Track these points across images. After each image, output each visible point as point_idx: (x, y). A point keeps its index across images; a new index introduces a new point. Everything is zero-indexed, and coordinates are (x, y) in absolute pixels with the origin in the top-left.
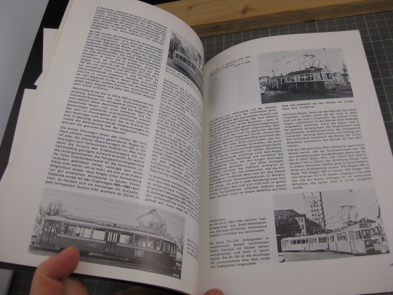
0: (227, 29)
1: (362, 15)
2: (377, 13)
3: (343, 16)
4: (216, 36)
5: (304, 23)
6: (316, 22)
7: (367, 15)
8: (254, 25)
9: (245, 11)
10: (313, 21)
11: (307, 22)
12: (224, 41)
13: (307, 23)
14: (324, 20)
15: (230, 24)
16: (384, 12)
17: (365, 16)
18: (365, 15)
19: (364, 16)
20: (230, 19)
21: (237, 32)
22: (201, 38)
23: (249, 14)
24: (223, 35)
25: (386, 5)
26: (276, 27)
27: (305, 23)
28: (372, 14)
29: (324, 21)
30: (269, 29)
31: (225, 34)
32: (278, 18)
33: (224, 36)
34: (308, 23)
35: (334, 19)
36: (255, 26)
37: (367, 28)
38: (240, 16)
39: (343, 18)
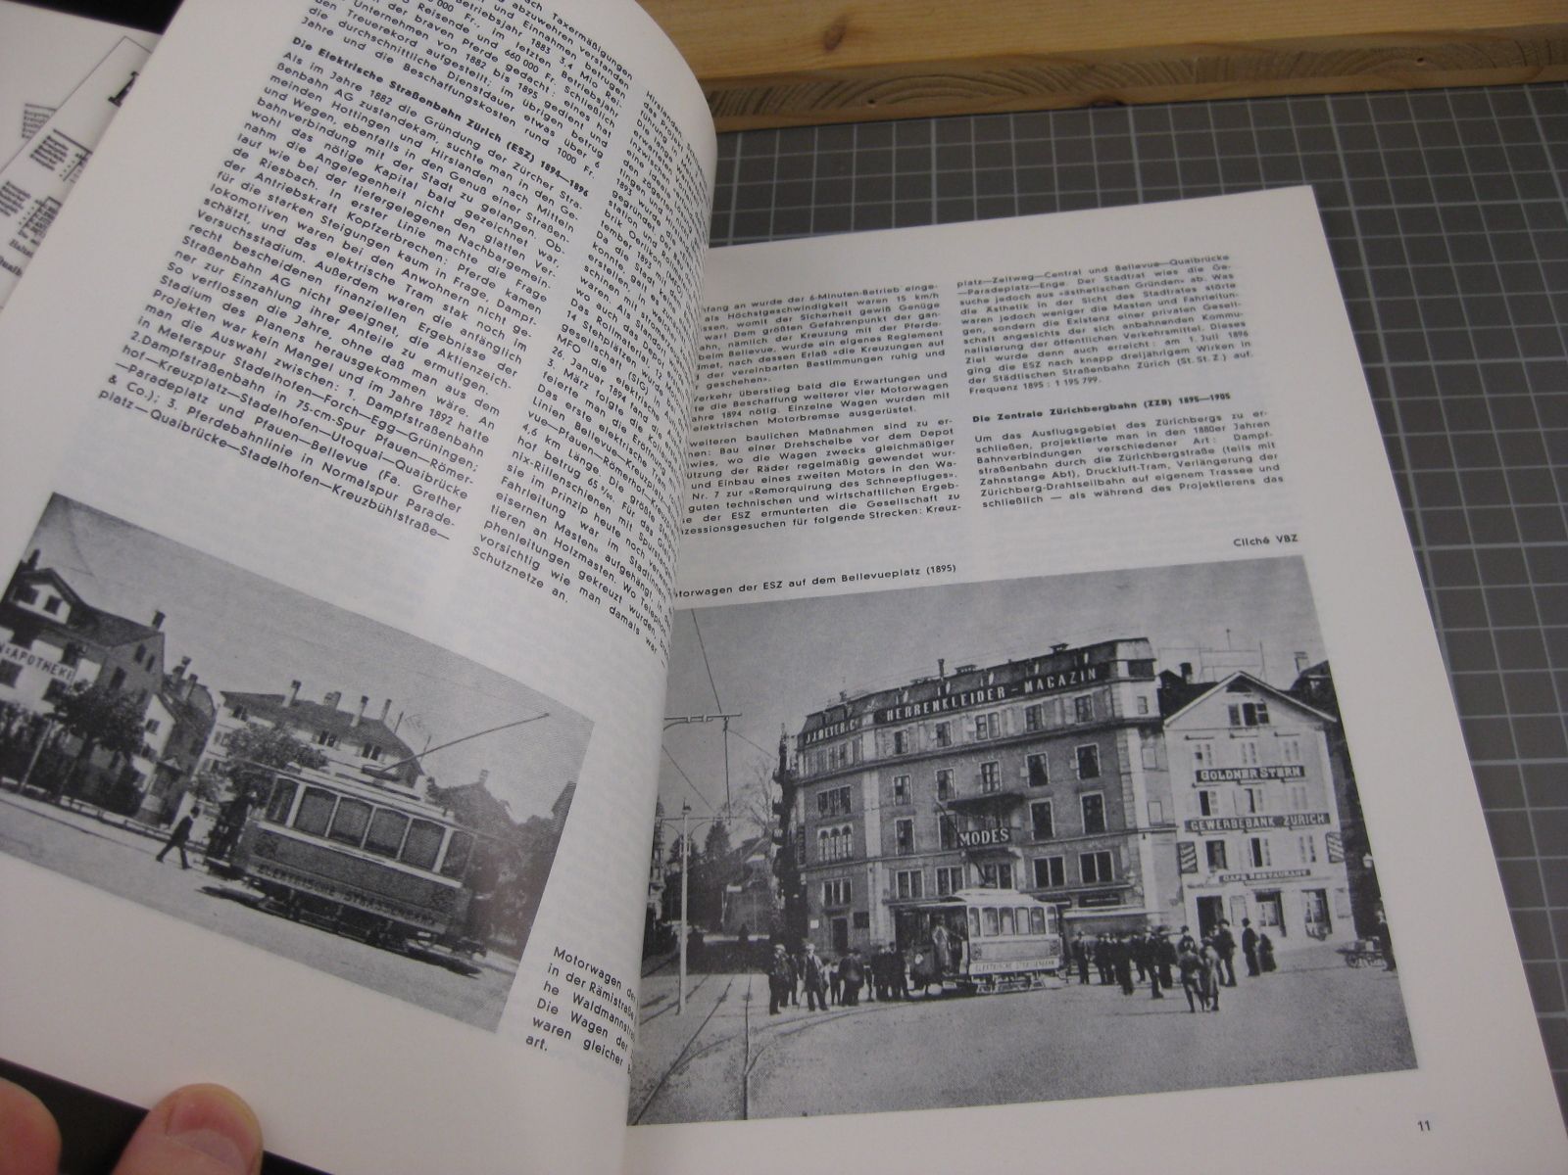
0: (756, 112)
1: (1322, 95)
2: (1383, 92)
3: (1247, 92)
5: (1081, 108)
6: (1130, 110)
7: (1341, 98)
8: (872, 102)
9: (835, 37)
10: (1120, 104)
11: (1093, 105)
13: (1090, 111)
14: (1166, 103)
15: (771, 89)
16: (1411, 91)
17: (1335, 98)
18: (1333, 95)
19: (1328, 99)
20: (770, 67)
21: (797, 127)
23: (850, 55)
24: (735, 133)
25: (1420, 60)
26: (961, 116)
27: (1087, 108)
28: (1360, 93)
29: (1163, 107)
30: (933, 122)
31: (747, 132)
32: (973, 79)
33: (738, 138)
34: (1096, 110)
35: (1204, 101)
36: (873, 106)
37: (1340, 151)
38: (814, 61)
39: (1243, 99)
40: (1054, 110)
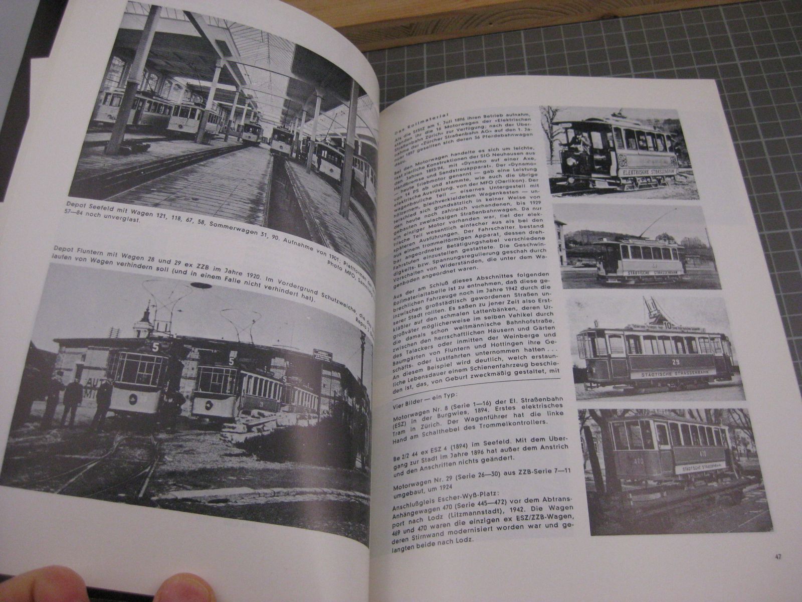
0: (432, 32)
1: (717, 6)
3: (677, 7)
4: (408, 46)
5: (597, 20)
6: (621, 20)
7: (727, 7)
8: (491, 24)
10: (616, 17)
11: (602, 18)
12: (425, 56)
13: (601, 22)
14: (639, 15)
15: (440, 20)
17: (724, 7)
18: (722, 5)
19: (721, 8)
20: (438, 9)
22: (364, 53)
23: (479, 1)
24: (422, 44)
27: (599, 20)
28: (738, 3)
29: (638, 17)
31: (428, 43)
32: (542, 9)
33: (425, 46)
34: (604, 21)
35: (658, 13)
36: (492, 26)
37: (729, 34)
38: (461, 5)
39: (678, 10)
40: (583, 22)
